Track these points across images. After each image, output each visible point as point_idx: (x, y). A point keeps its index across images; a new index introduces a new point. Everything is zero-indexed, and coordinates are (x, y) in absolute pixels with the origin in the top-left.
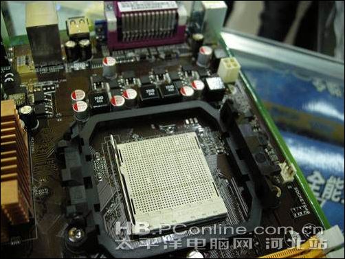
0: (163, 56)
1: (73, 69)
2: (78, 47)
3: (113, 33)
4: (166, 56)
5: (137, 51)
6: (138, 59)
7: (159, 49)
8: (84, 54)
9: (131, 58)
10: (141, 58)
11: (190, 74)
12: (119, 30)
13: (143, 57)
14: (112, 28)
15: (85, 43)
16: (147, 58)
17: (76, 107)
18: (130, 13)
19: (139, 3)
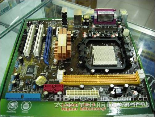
0: (108, 27)
1: (84, 28)
2: (86, 22)
5: (101, 25)
7: (108, 25)
8: (87, 24)
9: (100, 27)
11: (115, 33)
12: (97, 19)
13: (103, 27)
14: (96, 18)
15: (88, 21)
17: (84, 36)
18: (101, 14)
19: (104, 12)
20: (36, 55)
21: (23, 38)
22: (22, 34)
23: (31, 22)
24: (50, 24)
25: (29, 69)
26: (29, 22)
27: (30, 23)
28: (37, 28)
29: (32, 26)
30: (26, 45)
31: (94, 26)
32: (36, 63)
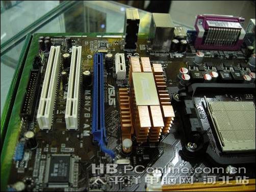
1: (175, 57)
2: (180, 43)
3: (200, 39)
4: (230, 57)
5: (212, 52)
6: (213, 56)
7: (225, 52)
8: (181, 49)
10: (215, 56)
12: (204, 38)
13: (216, 56)
14: (201, 35)
15: (185, 42)
16: (218, 57)
17: (184, 77)
18: (213, 27)
19: (219, 22)
20: (70, 124)
21: (31, 78)
22: (29, 67)
23: (49, 40)
24: (96, 47)
25: (56, 166)
26: (43, 39)
27: (46, 41)
28: (66, 55)
29: (55, 50)
30: (42, 99)
31: (201, 55)
32: (71, 150)
